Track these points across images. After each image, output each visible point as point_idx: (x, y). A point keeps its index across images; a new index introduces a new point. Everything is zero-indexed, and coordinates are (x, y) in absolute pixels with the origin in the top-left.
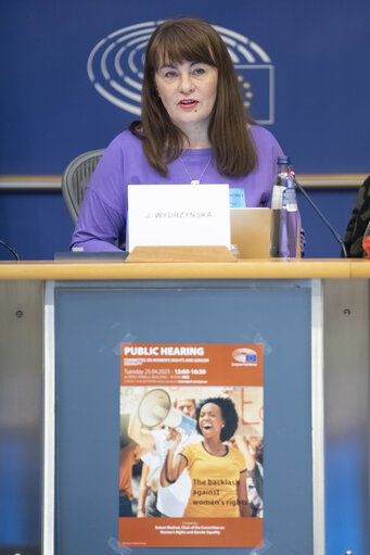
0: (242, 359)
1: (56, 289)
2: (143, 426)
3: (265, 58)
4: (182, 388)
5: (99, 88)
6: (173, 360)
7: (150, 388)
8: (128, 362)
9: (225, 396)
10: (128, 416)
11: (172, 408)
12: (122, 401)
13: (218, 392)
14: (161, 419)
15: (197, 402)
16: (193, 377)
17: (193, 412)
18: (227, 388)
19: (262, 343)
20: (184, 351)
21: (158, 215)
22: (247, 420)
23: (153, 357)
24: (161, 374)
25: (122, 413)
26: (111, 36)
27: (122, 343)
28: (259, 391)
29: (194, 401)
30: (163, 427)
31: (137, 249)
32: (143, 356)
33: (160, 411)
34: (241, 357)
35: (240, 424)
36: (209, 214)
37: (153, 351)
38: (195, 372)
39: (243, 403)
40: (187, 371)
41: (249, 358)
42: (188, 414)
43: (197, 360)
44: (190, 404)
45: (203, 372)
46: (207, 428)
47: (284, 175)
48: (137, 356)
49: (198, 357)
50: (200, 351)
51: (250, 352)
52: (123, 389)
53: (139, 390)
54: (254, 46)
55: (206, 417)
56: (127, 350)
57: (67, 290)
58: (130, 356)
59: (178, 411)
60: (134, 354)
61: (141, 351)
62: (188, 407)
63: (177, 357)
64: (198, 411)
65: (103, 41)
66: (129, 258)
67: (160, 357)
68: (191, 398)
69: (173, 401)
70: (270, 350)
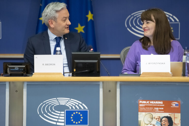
0: (174, 105)
1: (120, 84)
2: (145, 124)
3: (178, 20)
4: (156, 113)
5: (128, 29)
6: (154, 105)
7: (147, 113)
8: (141, 105)
9: (169, 116)
10: (141, 121)
11: (154, 119)
12: (139, 116)
13: (167, 114)
14: (150, 122)
15: (161, 117)
16: (159, 110)
17: (160, 120)
18: (170, 114)
19: (180, 101)
20: (157, 102)
21: (149, 63)
22: (176, 123)
23: (148, 104)
24: (150, 109)
25: (139, 120)
26: (132, 14)
27: (139, 100)
28: (179, 114)
29: (160, 117)
30: (151, 124)
31: (143, 73)
32: (145, 104)
33: (150, 120)
34: (174, 104)
35: (174, 124)
36: (164, 63)
37: (148, 102)
38: (160, 109)
39: (175, 118)
40: (158, 108)
41: (176, 105)
42: (158, 121)
43: (161, 105)
44: (159, 118)
45: (163, 109)
46: (164, 125)
47: (186, 52)
48: (143, 104)
49: (161, 104)
50: (162, 103)
51: (176, 103)
52: (139, 113)
53: (144, 113)
54: (174, 17)
55: (163, 122)
56: (140, 102)
57: (123, 84)
58: (141, 103)
59: (155, 120)
60: (142, 103)
61: (144, 102)
62: (158, 119)
63: (155, 104)
64: (161, 120)
65: (130, 16)
66: (141, 76)
67: (150, 104)
68: (159, 116)
69: (154, 117)
70: (182, 103)
